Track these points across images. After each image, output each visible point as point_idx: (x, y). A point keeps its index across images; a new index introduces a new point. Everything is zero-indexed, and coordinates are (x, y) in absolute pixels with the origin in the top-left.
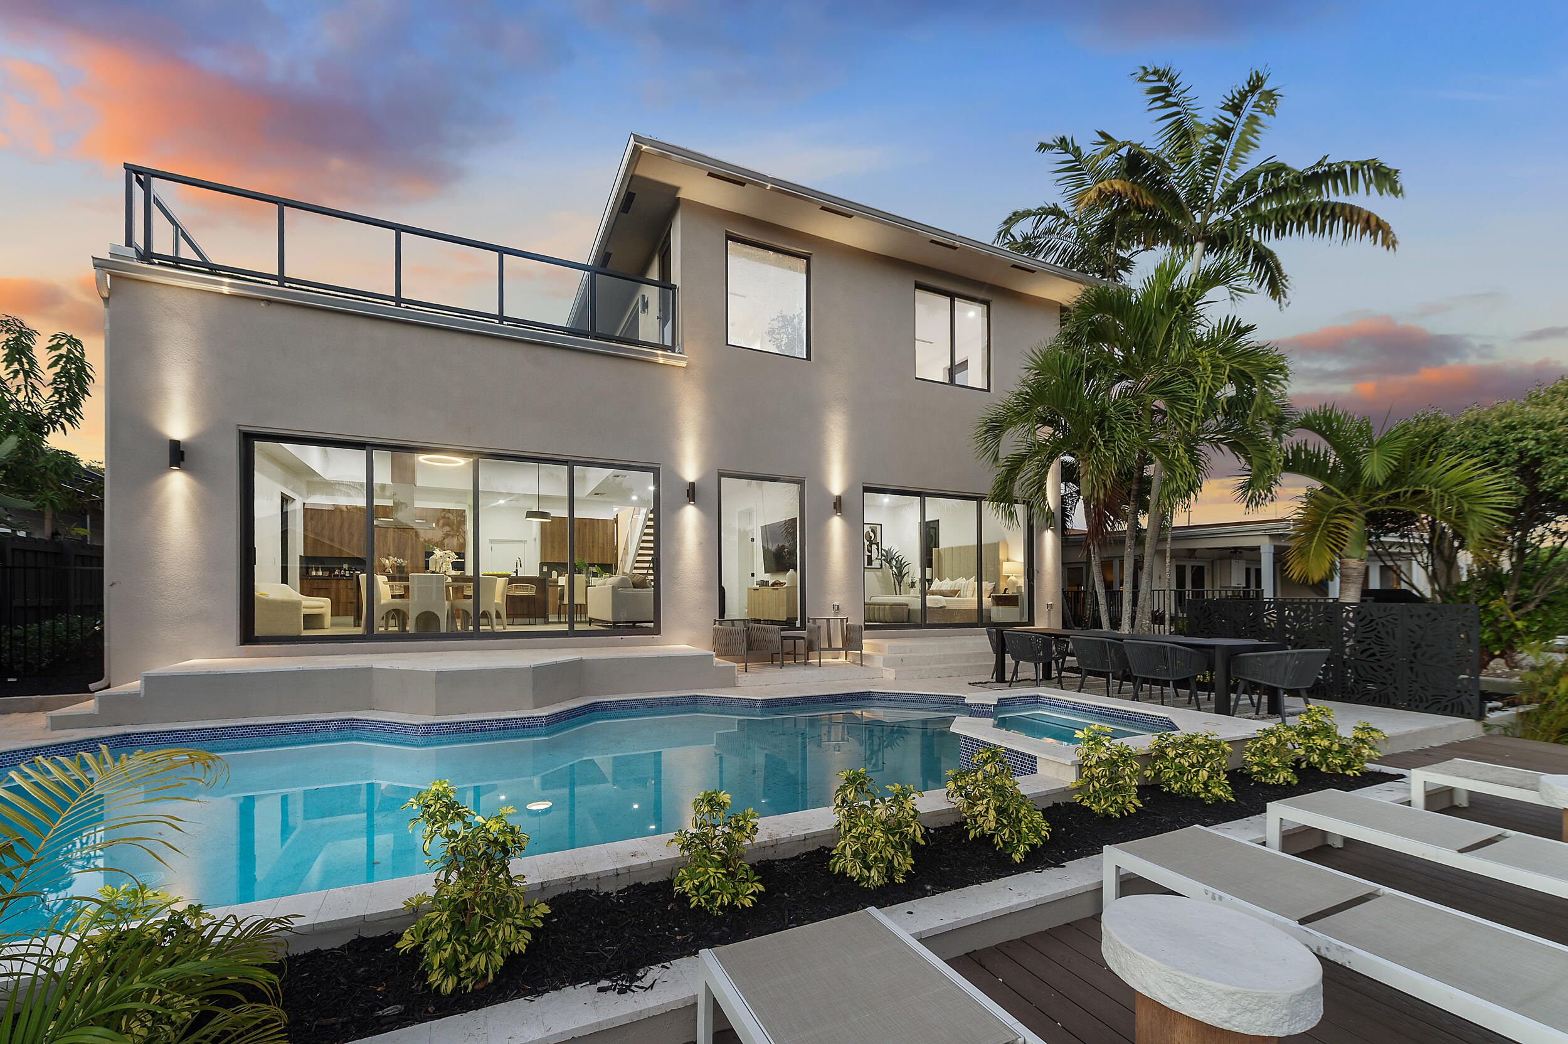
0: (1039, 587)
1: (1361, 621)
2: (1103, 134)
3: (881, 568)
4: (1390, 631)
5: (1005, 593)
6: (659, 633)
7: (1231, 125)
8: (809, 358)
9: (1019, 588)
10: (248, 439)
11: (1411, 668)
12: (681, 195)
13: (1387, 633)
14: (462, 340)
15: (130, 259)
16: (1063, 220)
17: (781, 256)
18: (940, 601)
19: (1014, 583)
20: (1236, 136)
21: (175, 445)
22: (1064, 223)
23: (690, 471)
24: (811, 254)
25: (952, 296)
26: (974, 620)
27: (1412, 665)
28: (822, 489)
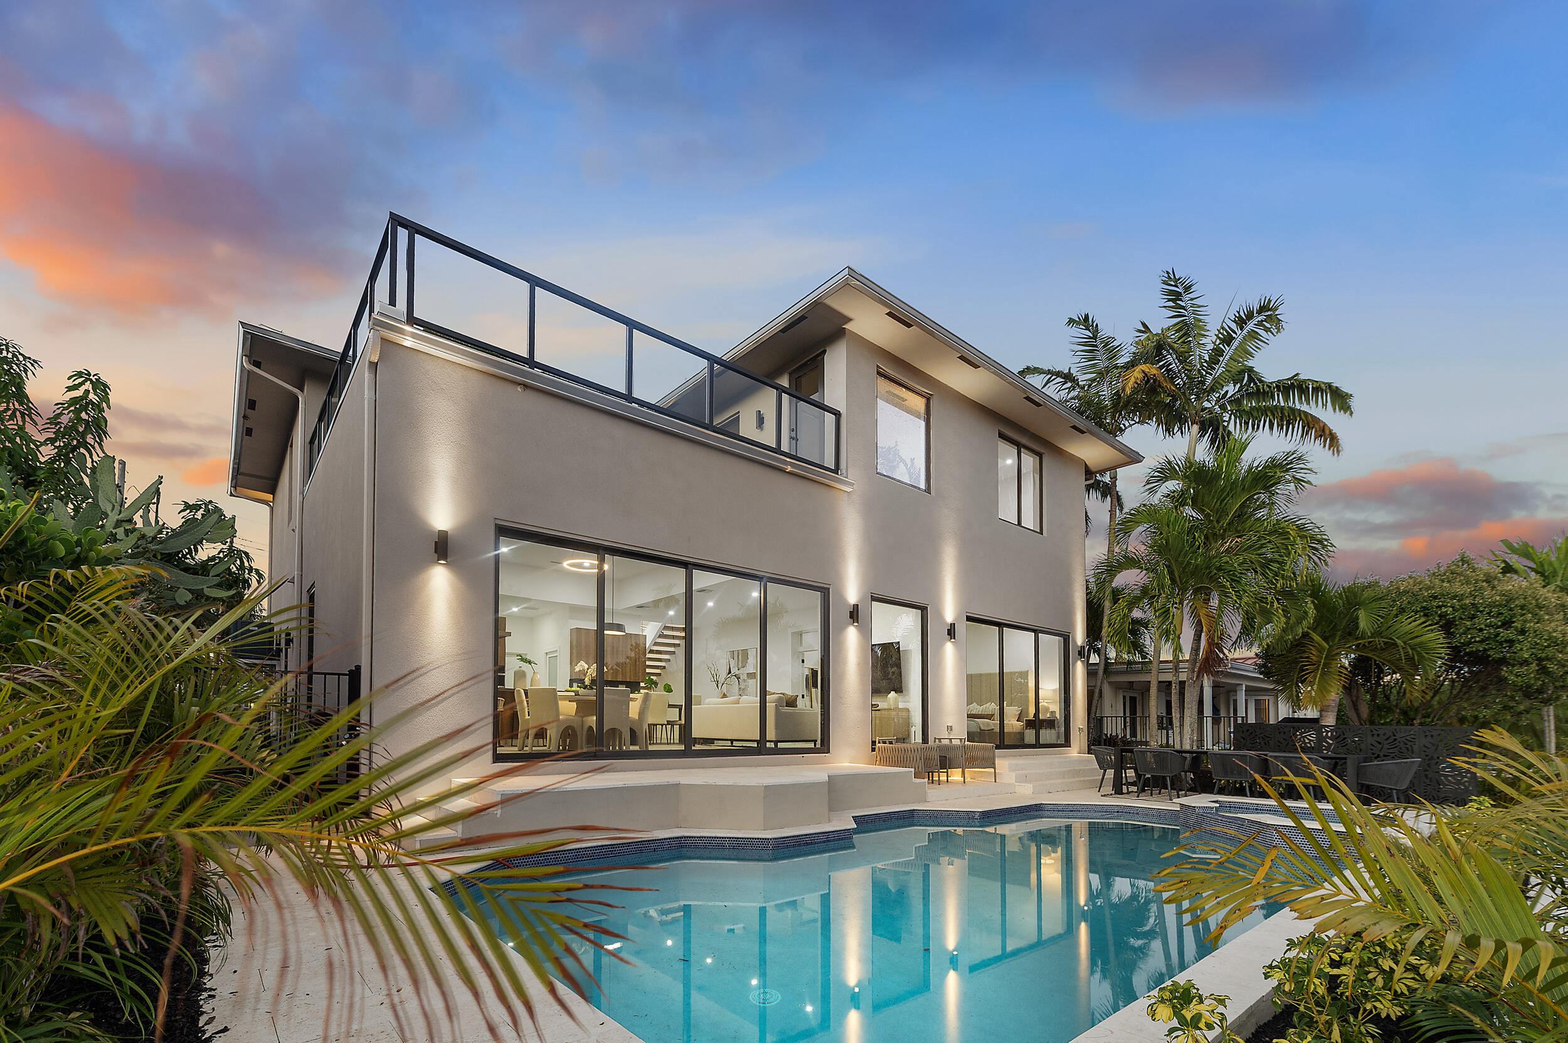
0: (1073, 712)
1: (1387, 739)
2: (1144, 325)
4: (1410, 748)
6: (828, 752)
7: (1234, 335)
8: (928, 490)
9: (1053, 713)
11: (1426, 775)
12: (848, 326)
13: (1407, 749)
16: (1069, 385)
20: (1236, 344)
21: (440, 536)
22: (1069, 388)
23: (852, 594)
24: (932, 395)
25: (1019, 446)
27: (1427, 773)
28: (940, 615)
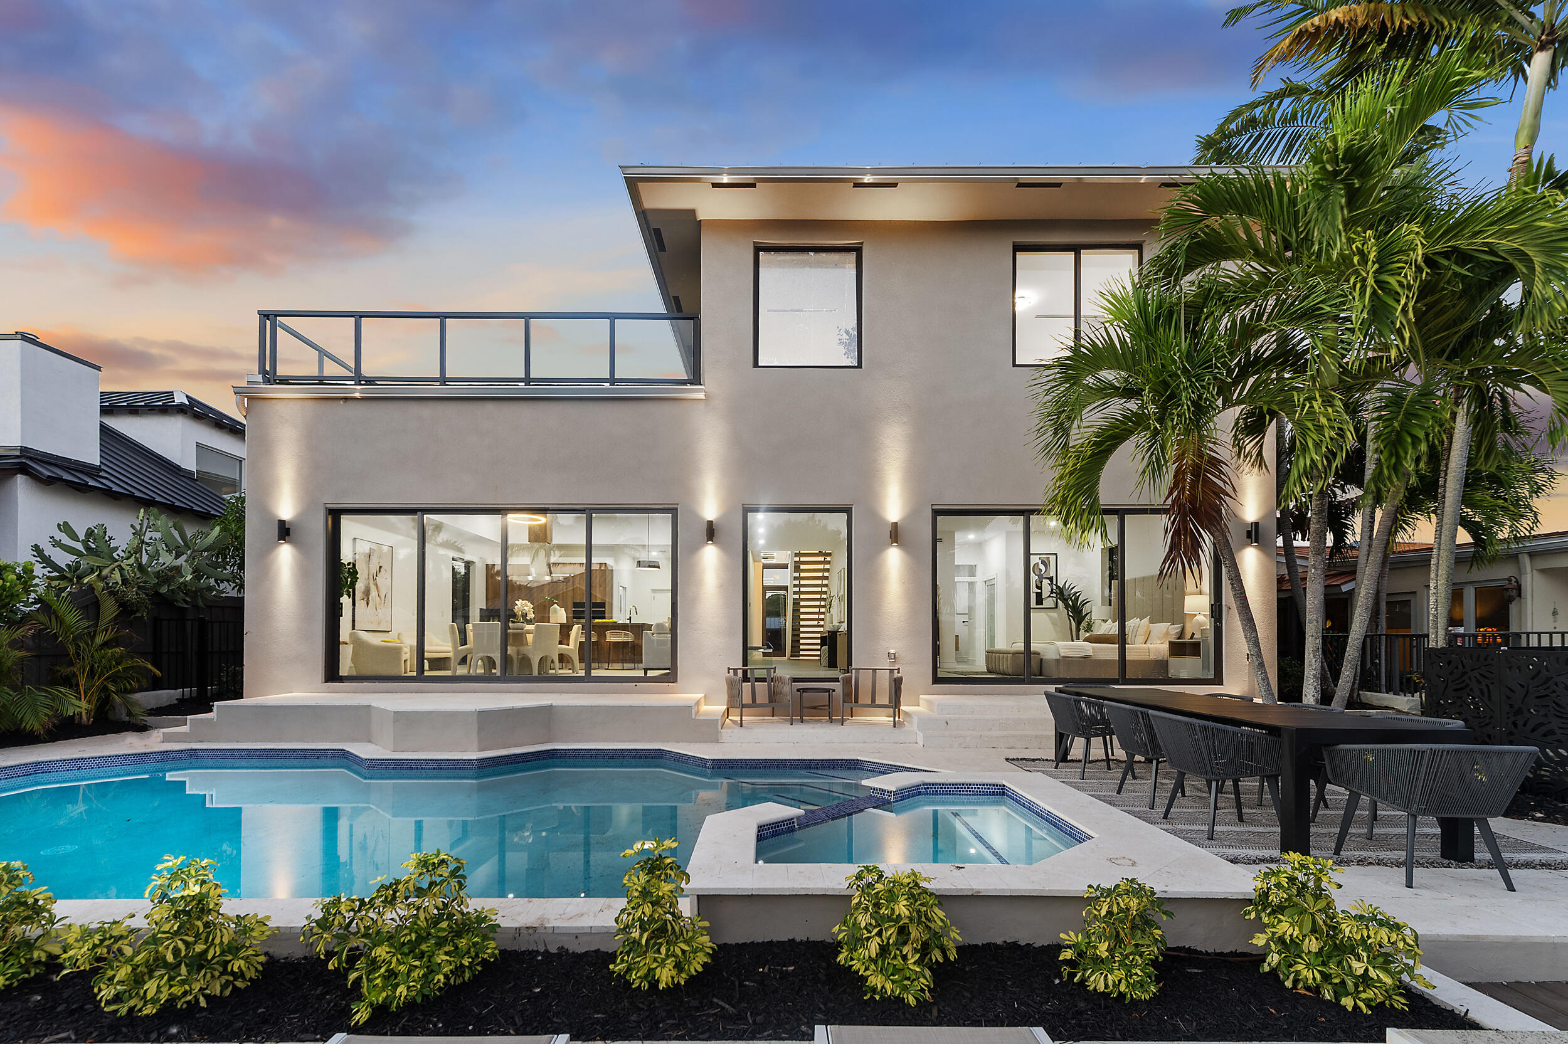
0: (1231, 630)
3: (1056, 607)
5: (1191, 638)
6: (675, 681)
8: (859, 364)
10: (335, 515)
12: (701, 216)
14: (490, 407)
15: (258, 383)
17: (824, 255)
18: (1082, 649)
19: (1200, 624)
21: (282, 523)
23: (710, 509)
24: (862, 243)
25: (1076, 249)
26: (1115, 674)
28: (874, 516)
